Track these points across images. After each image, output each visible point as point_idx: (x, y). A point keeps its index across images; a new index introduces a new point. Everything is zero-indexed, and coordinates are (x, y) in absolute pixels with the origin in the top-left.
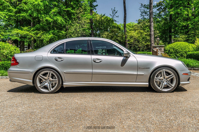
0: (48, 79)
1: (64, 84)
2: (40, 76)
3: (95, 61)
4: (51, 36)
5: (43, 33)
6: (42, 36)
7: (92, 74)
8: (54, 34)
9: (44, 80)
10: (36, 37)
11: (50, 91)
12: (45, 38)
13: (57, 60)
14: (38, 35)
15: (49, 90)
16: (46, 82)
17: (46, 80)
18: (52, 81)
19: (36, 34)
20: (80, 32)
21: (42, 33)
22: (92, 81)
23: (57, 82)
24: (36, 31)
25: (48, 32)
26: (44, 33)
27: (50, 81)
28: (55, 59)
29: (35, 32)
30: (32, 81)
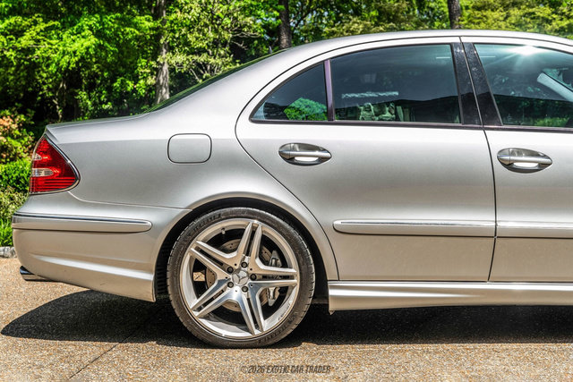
0: (244, 264)
1: (332, 292)
2: (197, 249)
3: (509, 166)
4: (87, 43)
5: (47, 29)
6: (44, 46)
7: (496, 236)
8: (99, 34)
9: (221, 274)
10: (14, 48)
11: (257, 332)
12: (55, 57)
13: (290, 160)
14: (25, 41)
15: (247, 330)
16: (231, 285)
17: (230, 270)
18: (265, 277)
19: (12, 32)
20: (227, 21)
21: (42, 26)
22: (489, 279)
23: (296, 281)
24: (12, 20)
25: (72, 24)
26: (53, 27)
27: (253, 277)
28: (281, 153)
29: (7, 21)
30: (150, 277)
